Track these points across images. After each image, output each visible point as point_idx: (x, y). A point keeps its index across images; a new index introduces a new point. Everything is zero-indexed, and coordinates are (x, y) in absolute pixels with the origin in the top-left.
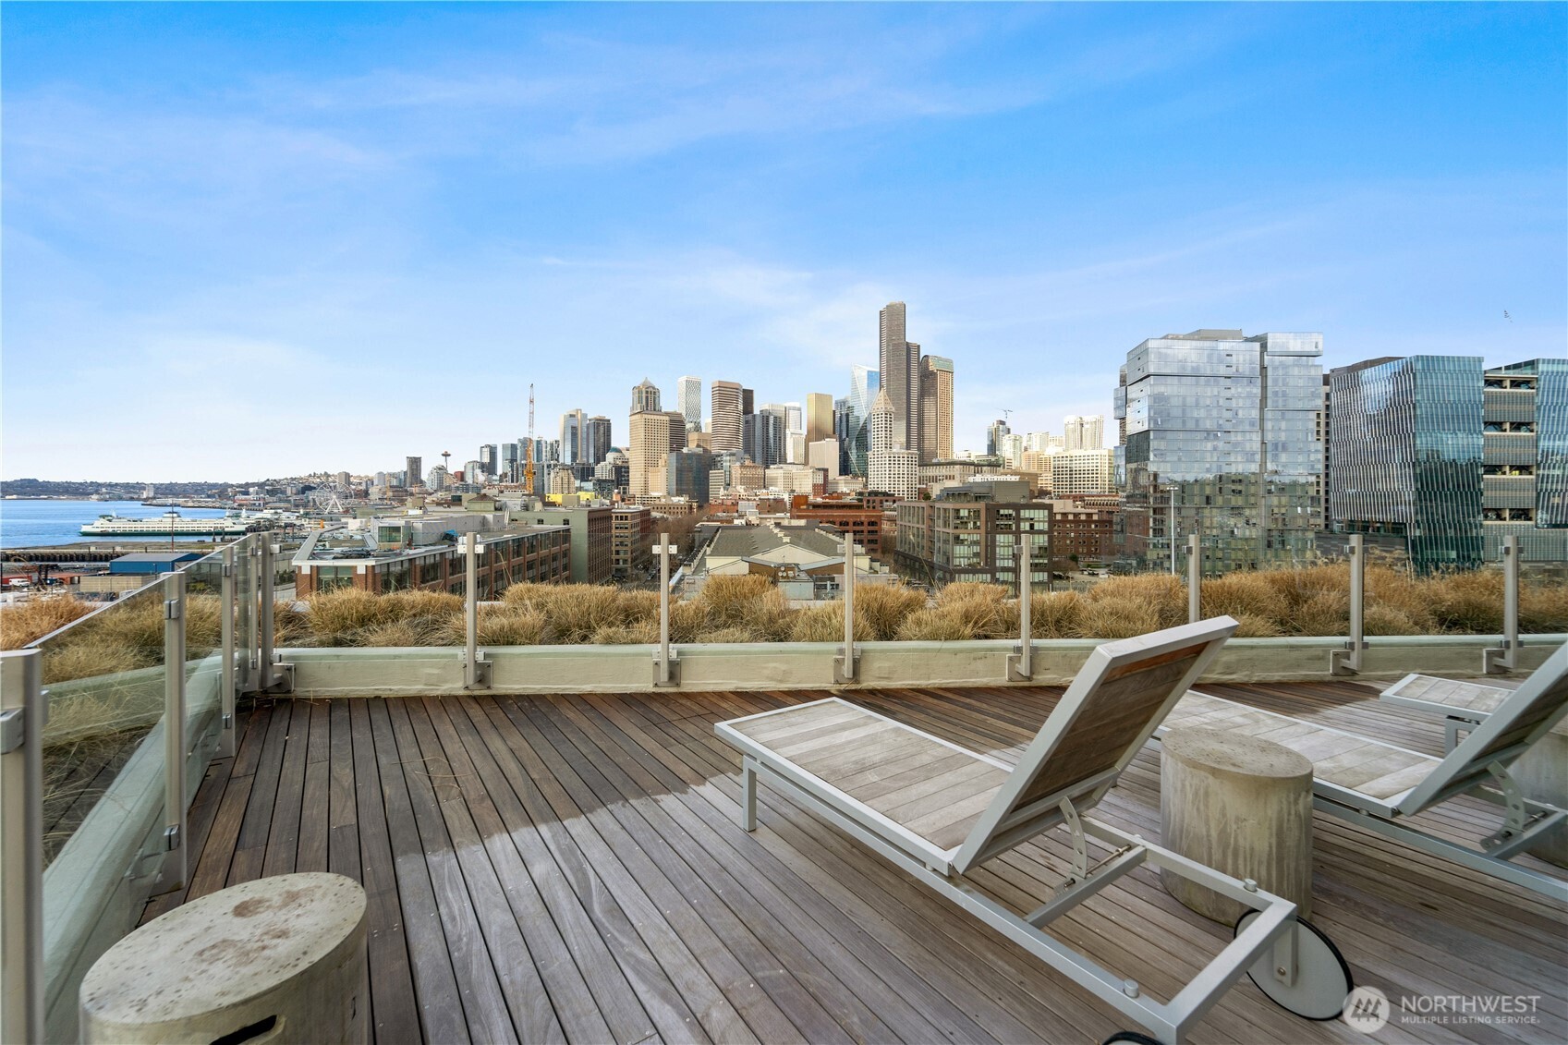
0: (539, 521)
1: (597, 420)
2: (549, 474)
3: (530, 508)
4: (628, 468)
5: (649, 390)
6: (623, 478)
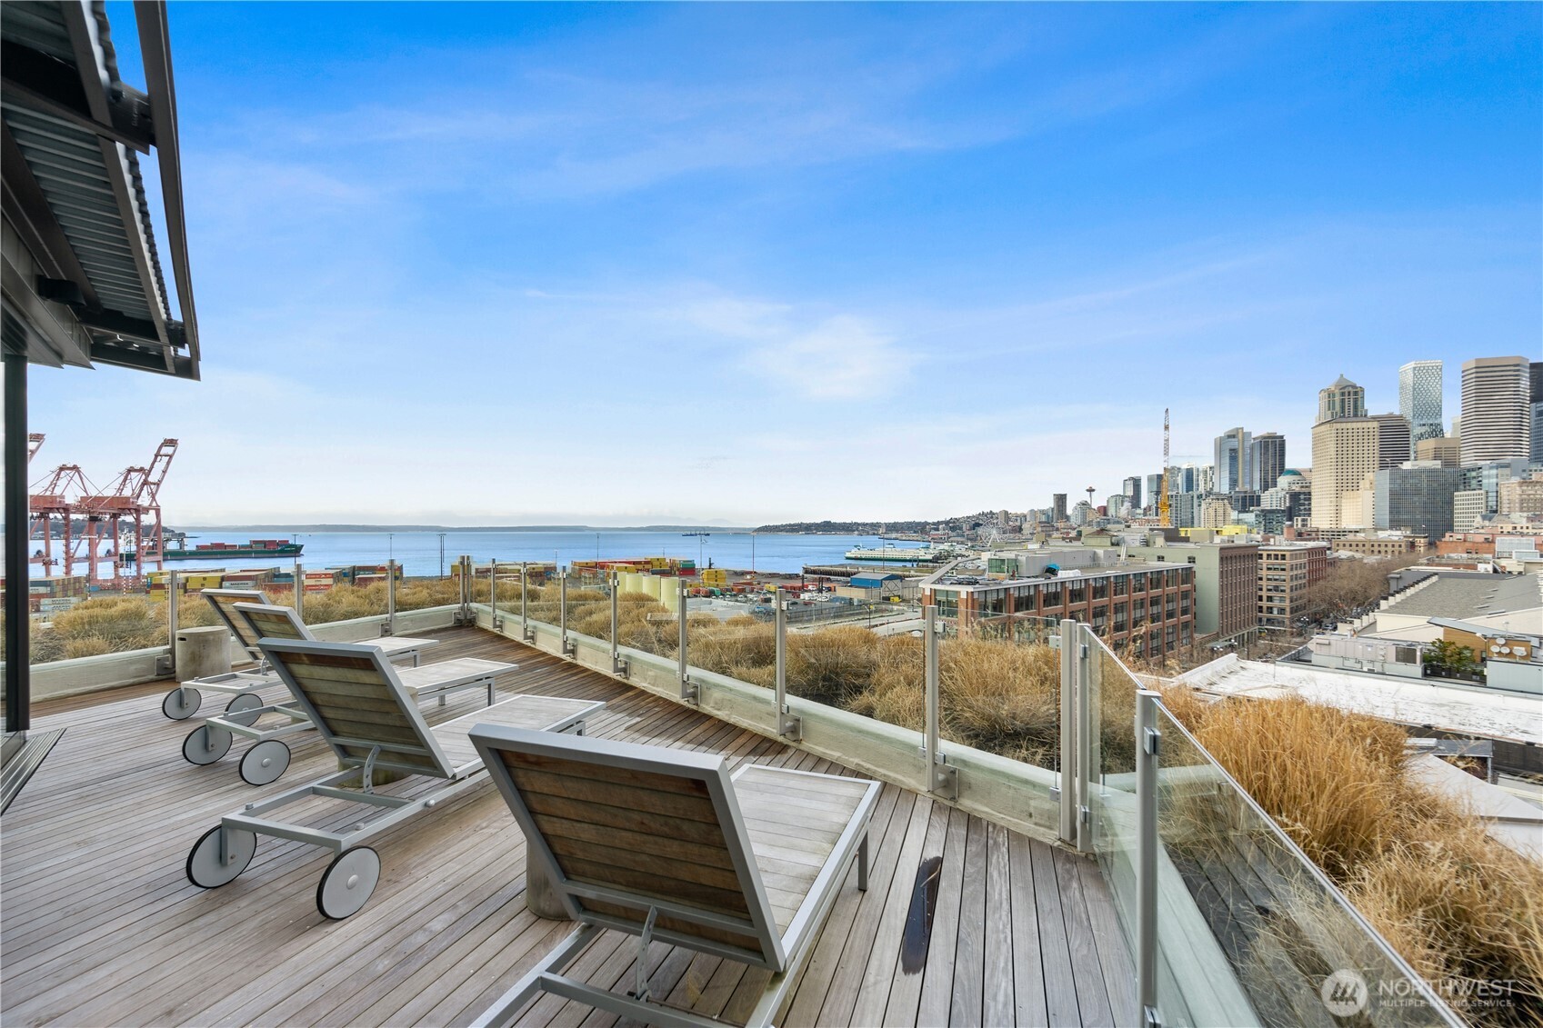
0: (1159, 557)
1: (1265, 438)
2: (1200, 505)
3: (1151, 543)
4: (1310, 494)
5: (1346, 390)
6: (1302, 508)
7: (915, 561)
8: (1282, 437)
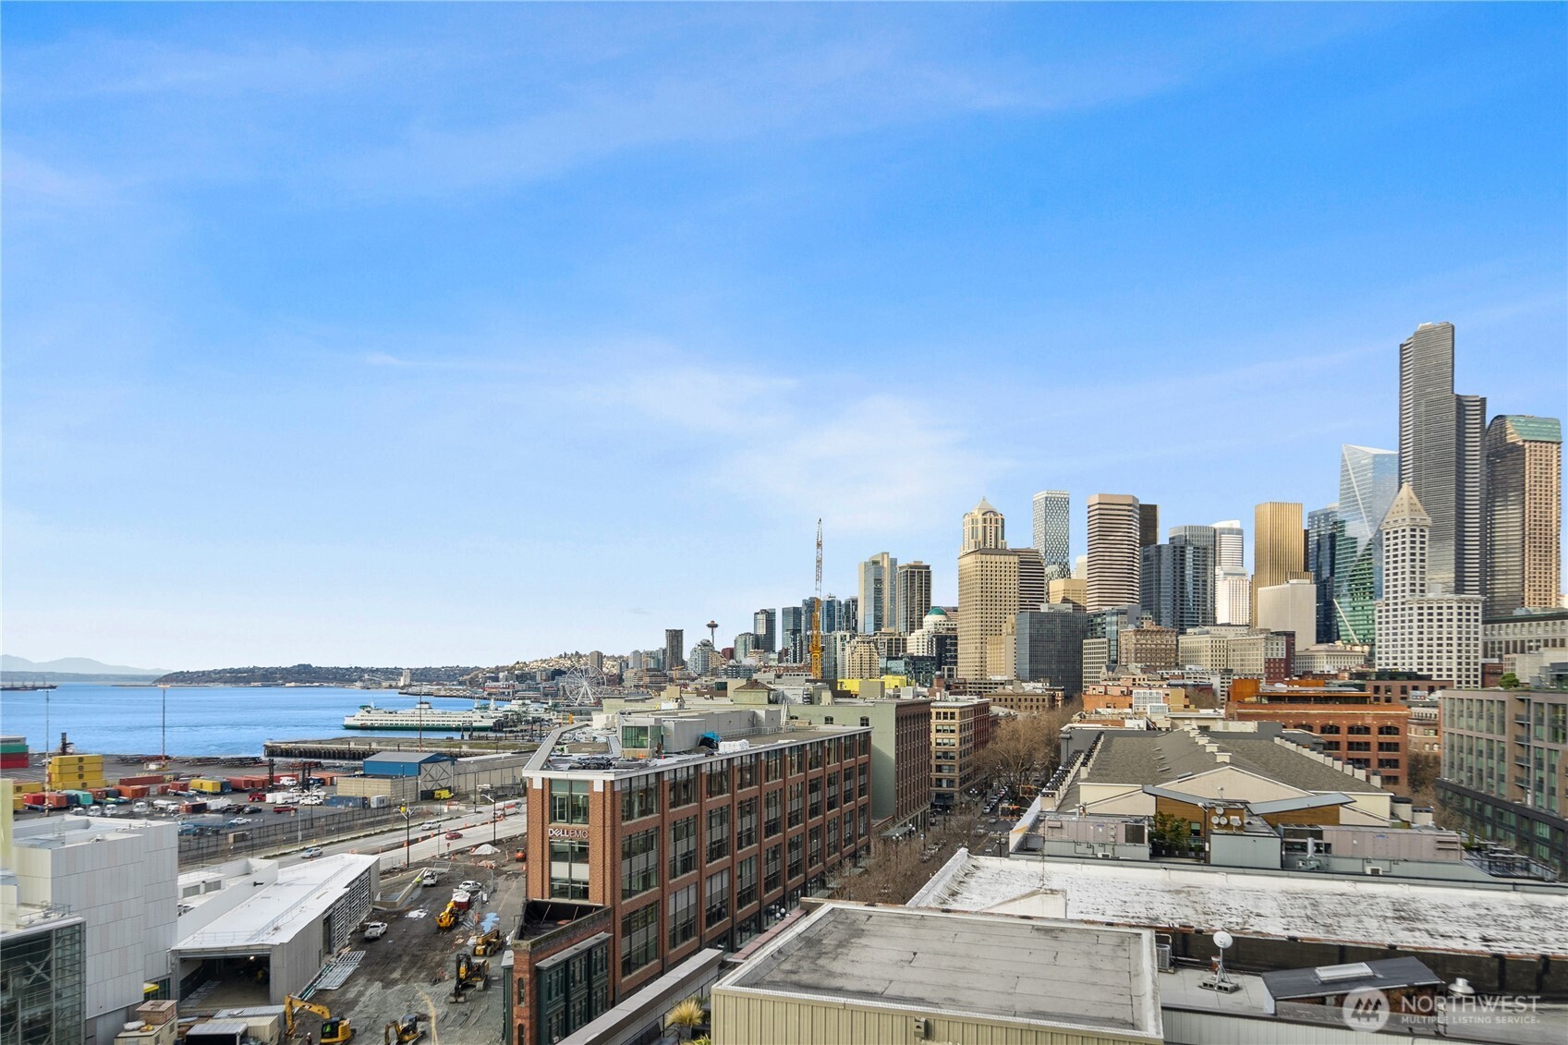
0: (827, 719)
1: (911, 567)
2: (843, 650)
3: (816, 700)
4: (956, 638)
5: (988, 516)
6: (948, 654)
7: (466, 729)
8: (928, 567)
